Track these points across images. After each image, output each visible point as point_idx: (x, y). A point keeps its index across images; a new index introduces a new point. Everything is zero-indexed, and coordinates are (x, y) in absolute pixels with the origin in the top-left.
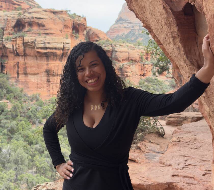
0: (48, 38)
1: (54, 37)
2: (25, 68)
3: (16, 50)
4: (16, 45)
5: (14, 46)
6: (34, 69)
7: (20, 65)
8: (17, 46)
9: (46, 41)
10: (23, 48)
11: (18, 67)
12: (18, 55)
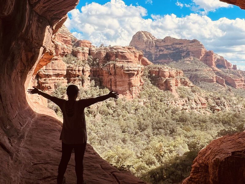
0: (130, 65)
1: (133, 64)
2: (116, 83)
6: (121, 83)
9: (128, 66)
10: (114, 70)
12: (111, 74)
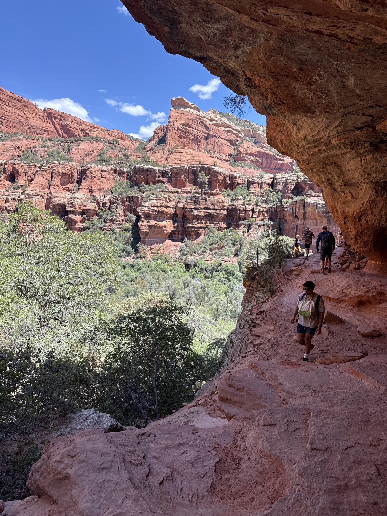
3: (295, 213)
4: (295, 209)
5: (294, 210)
7: (298, 228)
8: (297, 209)
11: (297, 230)
